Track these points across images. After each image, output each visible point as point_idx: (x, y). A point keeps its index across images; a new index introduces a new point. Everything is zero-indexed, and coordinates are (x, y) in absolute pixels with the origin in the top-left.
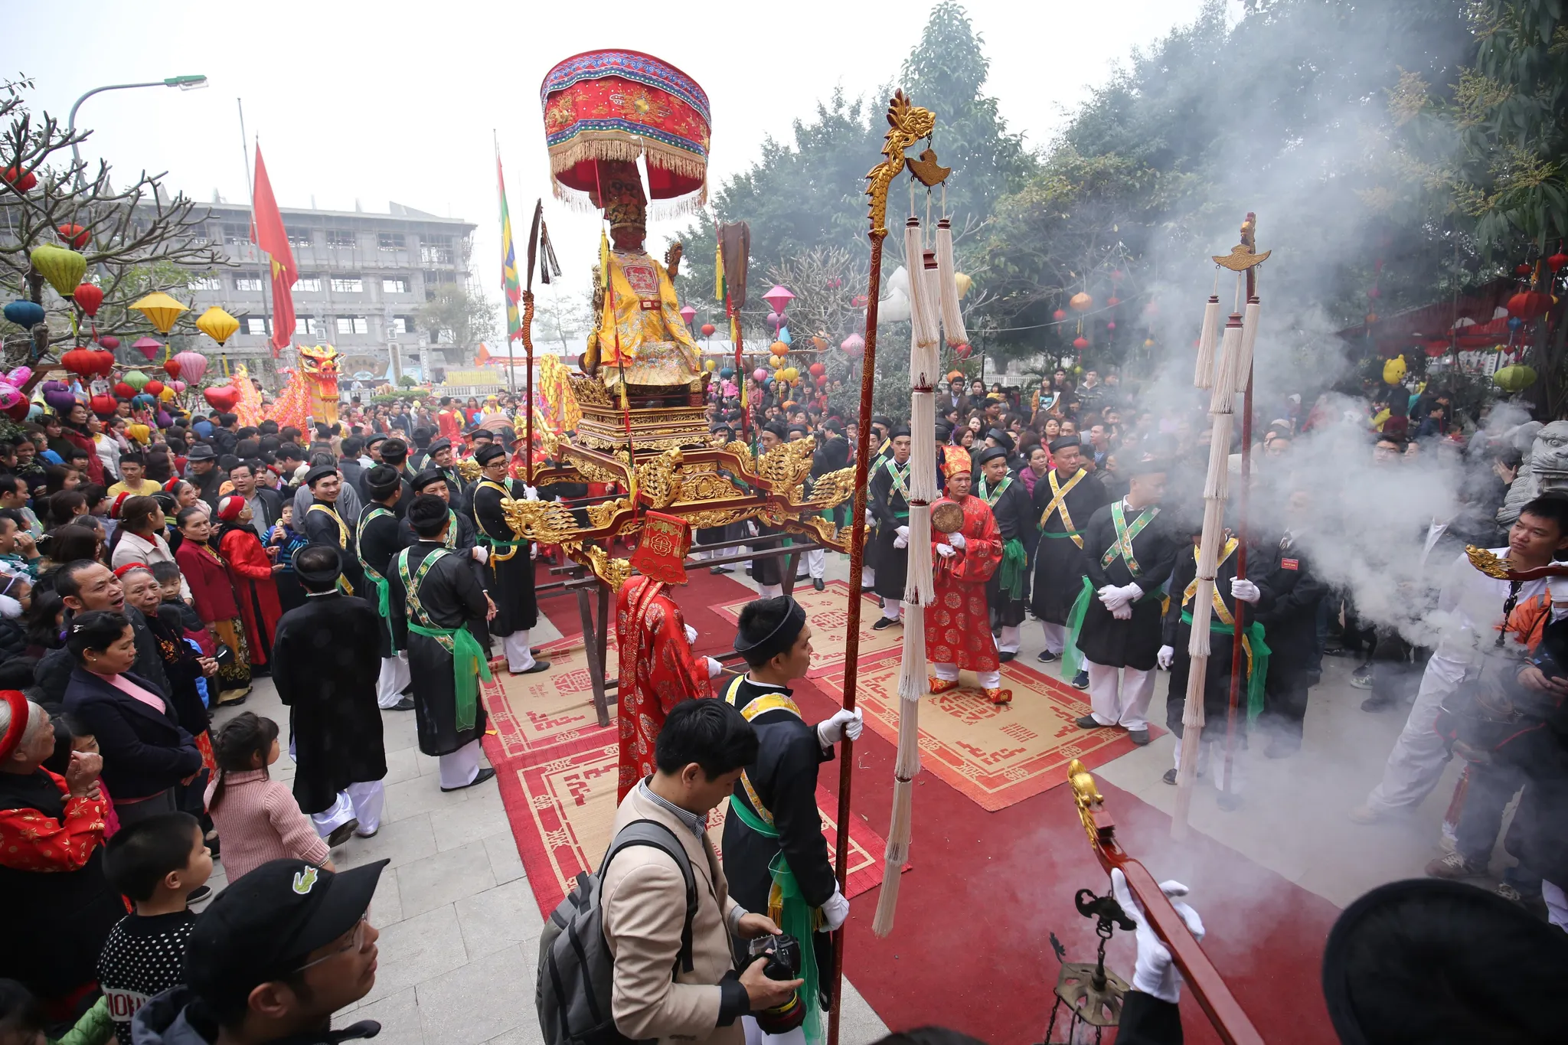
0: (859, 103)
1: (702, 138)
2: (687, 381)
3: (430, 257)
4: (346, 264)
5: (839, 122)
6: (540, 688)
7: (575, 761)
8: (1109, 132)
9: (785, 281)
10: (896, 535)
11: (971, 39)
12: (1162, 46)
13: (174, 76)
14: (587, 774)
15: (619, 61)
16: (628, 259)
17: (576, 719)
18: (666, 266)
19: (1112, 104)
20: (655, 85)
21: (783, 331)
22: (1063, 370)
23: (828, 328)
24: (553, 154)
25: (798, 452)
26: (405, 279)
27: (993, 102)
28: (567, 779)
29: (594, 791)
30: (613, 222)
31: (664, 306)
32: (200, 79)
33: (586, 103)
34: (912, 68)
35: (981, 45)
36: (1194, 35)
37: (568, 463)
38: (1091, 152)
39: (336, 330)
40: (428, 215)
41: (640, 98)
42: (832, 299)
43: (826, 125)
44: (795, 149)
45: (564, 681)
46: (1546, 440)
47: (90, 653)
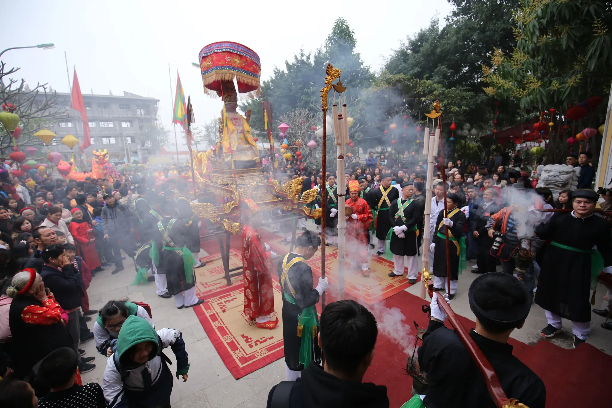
0: (310, 55)
1: (258, 72)
2: (255, 159)
3: (140, 112)
4: (106, 116)
5: (302, 62)
6: (203, 274)
7: (220, 298)
8: (401, 66)
9: (286, 121)
10: (331, 212)
11: (349, 32)
12: (417, 35)
13: (41, 44)
14: (225, 302)
15: (228, 45)
16: (231, 115)
17: (219, 284)
18: (245, 117)
19: (401, 56)
20: (241, 54)
21: (285, 140)
22: (388, 152)
23: (302, 138)
24: (204, 77)
25: (297, 183)
26: (130, 122)
27: (358, 54)
28: (218, 304)
29: (229, 307)
30: (225, 102)
31: (245, 132)
32: (52, 45)
33: (217, 60)
34: (329, 42)
35: (353, 34)
36: (428, 31)
37: (209, 190)
38: (394, 73)
39: (102, 142)
40: (140, 96)
41: (236, 58)
42: (303, 128)
43: (298, 63)
44: (286, 72)
45: (212, 271)
46: (545, 171)
47: (52, 259)
